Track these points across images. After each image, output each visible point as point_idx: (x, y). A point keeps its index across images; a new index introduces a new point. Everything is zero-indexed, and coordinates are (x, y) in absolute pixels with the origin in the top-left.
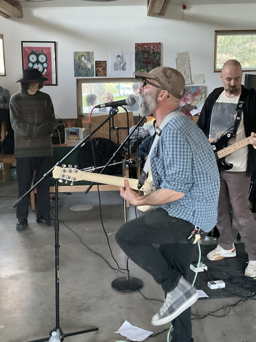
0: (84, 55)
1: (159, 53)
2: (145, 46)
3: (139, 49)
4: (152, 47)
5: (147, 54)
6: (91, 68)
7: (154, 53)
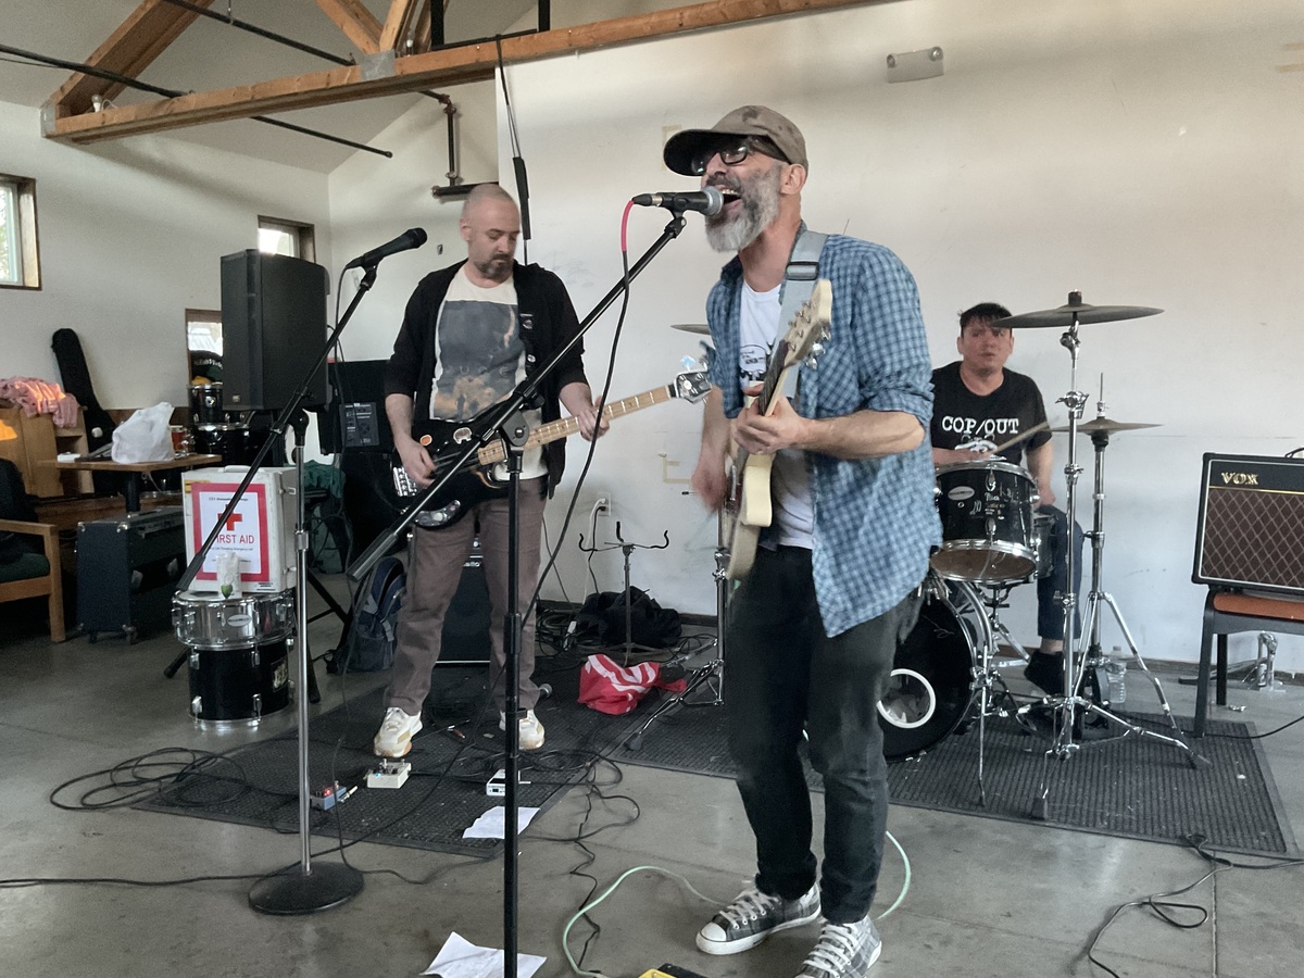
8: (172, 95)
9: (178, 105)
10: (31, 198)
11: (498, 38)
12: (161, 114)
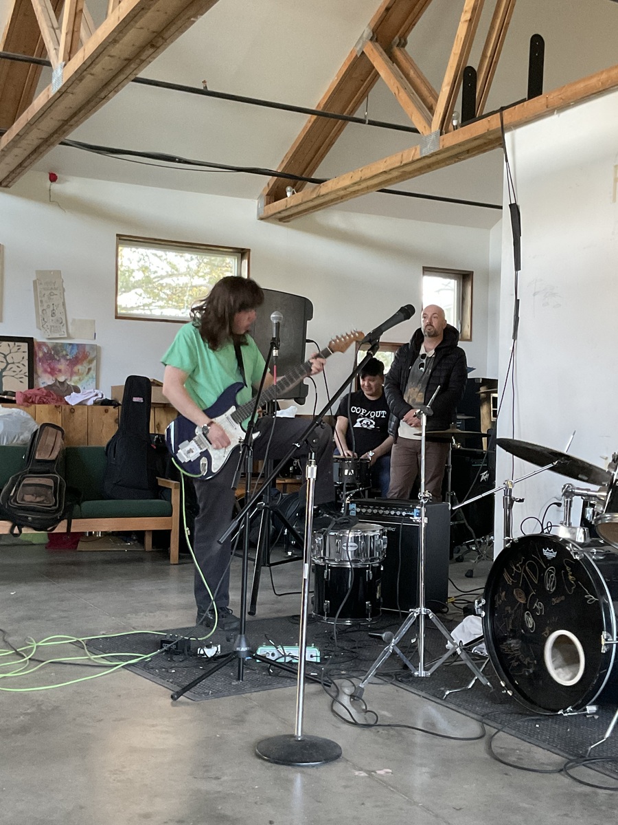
8: (319, 182)
9: (324, 189)
10: (246, 261)
11: (503, 109)
12: (315, 196)
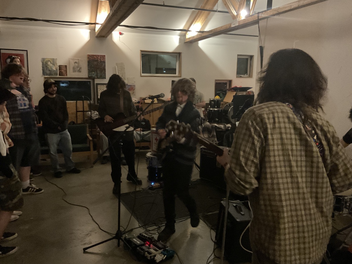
0: (50, 60)
1: (104, 62)
2: (95, 57)
3: (91, 58)
4: (99, 58)
5: (96, 62)
6: (55, 70)
7: (101, 62)
8: (202, 32)
9: (203, 35)
11: (259, 13)
12: (200, 37)
